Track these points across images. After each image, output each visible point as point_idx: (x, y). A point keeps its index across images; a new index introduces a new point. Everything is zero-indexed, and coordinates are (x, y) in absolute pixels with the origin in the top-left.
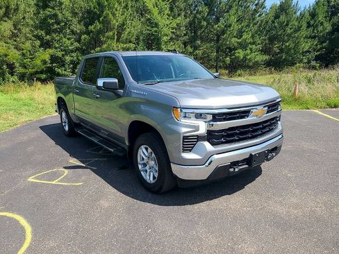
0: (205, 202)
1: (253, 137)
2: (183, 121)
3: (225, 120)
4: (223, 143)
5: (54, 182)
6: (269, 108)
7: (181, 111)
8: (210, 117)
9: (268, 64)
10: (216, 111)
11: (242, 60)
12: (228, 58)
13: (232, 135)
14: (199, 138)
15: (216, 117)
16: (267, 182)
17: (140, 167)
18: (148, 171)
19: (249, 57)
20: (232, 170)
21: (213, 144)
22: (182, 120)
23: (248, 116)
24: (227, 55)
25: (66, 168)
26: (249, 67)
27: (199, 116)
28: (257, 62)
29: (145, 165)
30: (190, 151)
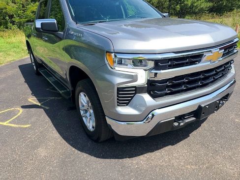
0: (145, 155)
1: (204, 86)
2: (119, 69)
3: (171, 67)
4: (167, 94)
5: (5, 124)
6: (225, 50)
7: (115, 56)
8: (151, 64)
9: (212, 10)
10: (160, 57)
11: (190, 7)
12: (178, 6)
13: (179, 85)
14: (138, 90)
15: (160, 64)
16: (214, 129)
17: (82, 112)
18: (89, 117)
19: (195, 4)
20: (176, 124)
21: (154, 96)
22: (117, 68)
23: (199, 61)
24: (178, 3)
25: (23, 107)
26: (195, 13)
27: (137, 63)
28: (202, 8)
29: (86, 111)
30: (127, 104)
